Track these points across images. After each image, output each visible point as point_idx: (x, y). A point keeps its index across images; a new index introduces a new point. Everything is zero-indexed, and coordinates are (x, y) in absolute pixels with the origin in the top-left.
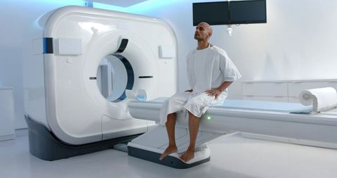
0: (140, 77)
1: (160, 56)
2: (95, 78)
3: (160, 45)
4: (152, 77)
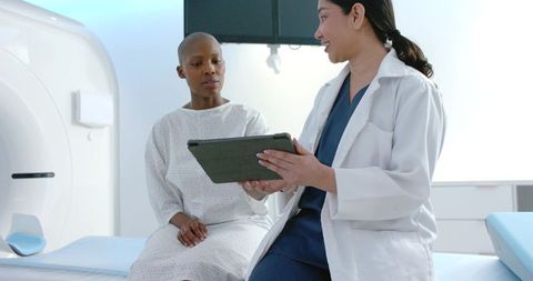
0: (16, 176)
1: (75, 119)
3: (75, 90)
4: (52, 175)
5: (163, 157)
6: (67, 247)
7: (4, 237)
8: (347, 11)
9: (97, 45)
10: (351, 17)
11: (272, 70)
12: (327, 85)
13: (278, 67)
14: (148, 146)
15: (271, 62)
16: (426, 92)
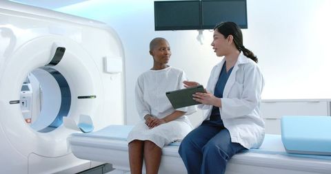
0: (79, 98)
1: (105, 70)
2: (18, 102)
3: (104, 56)
4: (95, 97)
5: (141, 89)
6: (102, 130)
7: (77, 123)
8: (226, 37)
9: (114, 34)
10: (227, 40)
11: (199, 43)
12: (216, 66)
13: (203, 42)
14: (136, 87)
15: (199, 39)
16: (253, 69)
